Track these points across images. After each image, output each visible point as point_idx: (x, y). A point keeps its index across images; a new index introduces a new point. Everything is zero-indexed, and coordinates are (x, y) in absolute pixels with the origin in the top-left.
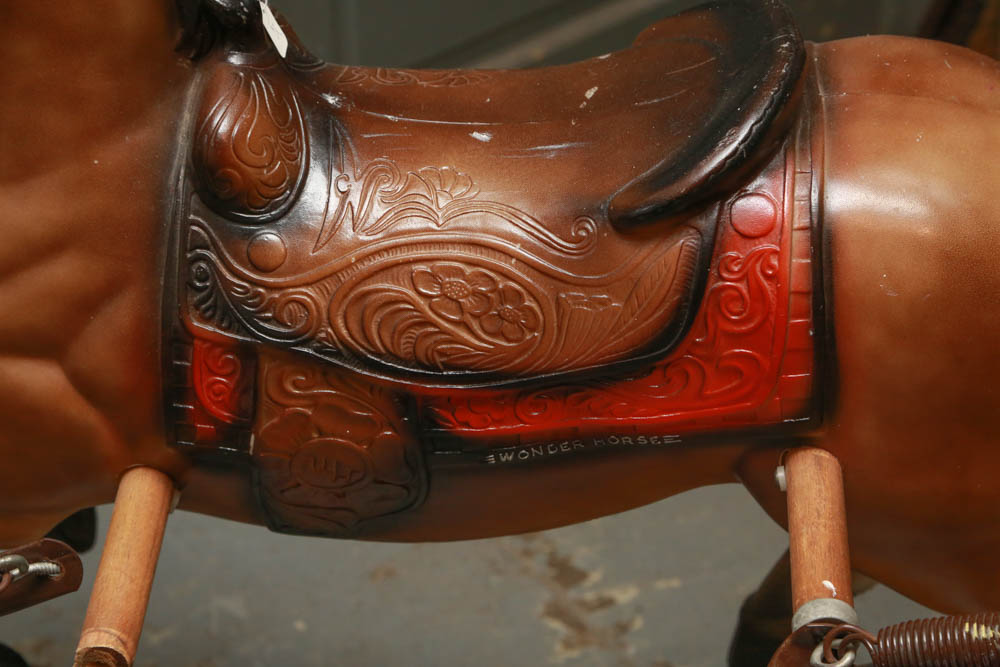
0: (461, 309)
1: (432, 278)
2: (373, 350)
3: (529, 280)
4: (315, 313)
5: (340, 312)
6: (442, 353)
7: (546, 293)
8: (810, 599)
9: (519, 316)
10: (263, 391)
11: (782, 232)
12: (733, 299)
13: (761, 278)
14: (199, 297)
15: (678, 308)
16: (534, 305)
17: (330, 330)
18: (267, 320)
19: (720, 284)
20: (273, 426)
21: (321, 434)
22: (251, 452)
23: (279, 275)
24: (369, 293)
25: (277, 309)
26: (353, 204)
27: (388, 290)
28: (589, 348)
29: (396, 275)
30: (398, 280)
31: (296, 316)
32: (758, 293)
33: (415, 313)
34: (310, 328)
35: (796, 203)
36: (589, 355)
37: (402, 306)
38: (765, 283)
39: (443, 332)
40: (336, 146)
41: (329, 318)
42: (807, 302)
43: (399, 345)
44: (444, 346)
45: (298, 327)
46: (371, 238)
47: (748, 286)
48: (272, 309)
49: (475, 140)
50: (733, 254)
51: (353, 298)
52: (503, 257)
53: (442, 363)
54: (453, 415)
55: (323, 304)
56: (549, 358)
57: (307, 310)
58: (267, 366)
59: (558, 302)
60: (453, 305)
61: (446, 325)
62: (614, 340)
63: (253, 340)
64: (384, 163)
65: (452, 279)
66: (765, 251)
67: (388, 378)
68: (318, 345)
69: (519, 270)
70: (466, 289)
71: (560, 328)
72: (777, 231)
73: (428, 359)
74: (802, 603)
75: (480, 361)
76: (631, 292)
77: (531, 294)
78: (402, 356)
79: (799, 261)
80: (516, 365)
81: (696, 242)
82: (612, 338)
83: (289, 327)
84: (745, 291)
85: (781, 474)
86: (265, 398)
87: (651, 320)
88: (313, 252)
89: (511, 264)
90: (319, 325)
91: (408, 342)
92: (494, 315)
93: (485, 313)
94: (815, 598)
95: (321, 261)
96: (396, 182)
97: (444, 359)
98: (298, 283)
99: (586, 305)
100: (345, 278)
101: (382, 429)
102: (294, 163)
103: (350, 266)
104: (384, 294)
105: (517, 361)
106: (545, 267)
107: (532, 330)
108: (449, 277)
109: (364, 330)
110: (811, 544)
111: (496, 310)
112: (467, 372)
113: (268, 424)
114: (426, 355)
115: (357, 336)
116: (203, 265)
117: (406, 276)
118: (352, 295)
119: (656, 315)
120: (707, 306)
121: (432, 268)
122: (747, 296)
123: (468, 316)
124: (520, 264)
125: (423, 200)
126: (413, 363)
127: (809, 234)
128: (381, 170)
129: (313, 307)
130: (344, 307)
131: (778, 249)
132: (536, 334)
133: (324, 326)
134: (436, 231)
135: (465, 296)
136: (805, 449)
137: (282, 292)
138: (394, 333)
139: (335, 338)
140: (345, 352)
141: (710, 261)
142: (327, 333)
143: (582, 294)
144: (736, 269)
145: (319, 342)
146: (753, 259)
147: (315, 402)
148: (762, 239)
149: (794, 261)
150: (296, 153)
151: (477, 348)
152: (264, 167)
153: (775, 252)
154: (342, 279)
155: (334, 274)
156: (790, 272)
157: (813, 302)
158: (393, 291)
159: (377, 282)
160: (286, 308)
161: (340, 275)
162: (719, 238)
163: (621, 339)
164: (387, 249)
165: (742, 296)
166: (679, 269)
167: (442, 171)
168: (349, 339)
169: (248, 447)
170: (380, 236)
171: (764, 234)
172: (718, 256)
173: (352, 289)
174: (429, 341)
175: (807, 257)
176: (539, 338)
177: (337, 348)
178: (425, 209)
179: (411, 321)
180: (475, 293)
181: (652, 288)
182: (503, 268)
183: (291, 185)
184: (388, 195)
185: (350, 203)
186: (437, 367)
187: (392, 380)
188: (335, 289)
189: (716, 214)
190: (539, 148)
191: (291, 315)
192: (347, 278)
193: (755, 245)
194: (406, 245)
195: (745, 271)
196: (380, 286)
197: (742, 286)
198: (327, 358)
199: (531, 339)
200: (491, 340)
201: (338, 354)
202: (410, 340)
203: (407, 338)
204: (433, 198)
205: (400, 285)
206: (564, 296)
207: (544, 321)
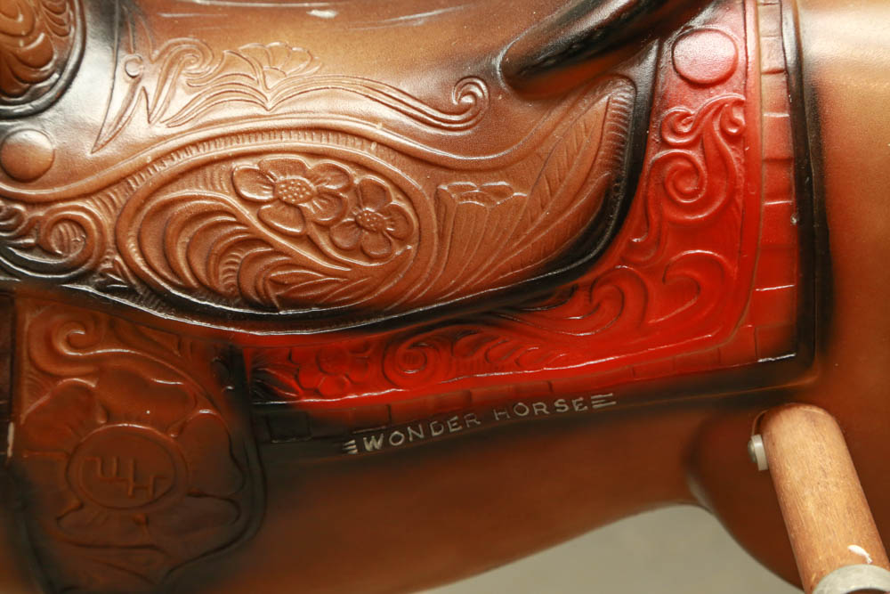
0: (302, 216)
1: (261, 175)
2: (179, 283)
3: (396, 170)
4: (96, 234)
5: (132, 233)
6: (277, 284)
7: (420, 188)
8: (833, 569)
9: (383, 222)
10: (25, 354)
11: (746, 75)
12: (685, 173)
13: (722, 140)
15: (607, 191)
16: (404, 205)
17: (118, 258)
18: (27, 249)
19: (664, 153)
20: (41, 408)
21: (109, 416)
22: (10, 453)
23: (44, 186)
24: (173, 202)
25: (42, 233)
26: (148, 90)
27: (200, 198)
28: (485, 260)
29: (209, 176)
30: (213, 184)
31: (69, 240)
32: (719, 163)
33: (238, 228)
34: (90, 257)
35: (762, 39)
36: (486, 272)
37: (219, 218)
38: (728, 148)
39: (279, 252)
40: (123, 24)
41: (116, 242)
42: (786, 175)
43: (216, 276)
44: (280, 273)
45: (71, 256)
46: (175, 130)
47: (704, 153)
48: (34, 233)
49: (315, 17)
50: (682, 109)
51: (148, 213)
52: (358, 143)
53: (278, 297)
54: (296, 378)
55: (107, 221)
56: (428, 282)
57: (85, 232)
58: (29, 319)
59: (438, 197)
60: (290, 214)
61: (283, 242)
62: (518, 247)
63: (8, 279)
64: (190, 43)
65: (289, 177)
66: (725, 102)
67: (203, 324)
68: (102, 280)
69: (382, 157)
70: (309, 189)
71: (442, 236)
72: (739, 74)
73: (258, 293)
74: (821, 575)
75: (331, 291)
76: (540, 175)
77: (399, 188)
78: (222, 290)
79: (772, 117)
80: (382, 295)
81: (627, 95)
82: (515, 244)
83: (59, 256)
84: (699, 161)
85: (757, 445)
86: (26, 366)
87: (568, 213)
88: (92, 153)
89: (369, 151)
90: (103, 252)
91: (230, 270)
92: (349, 224)
93: (336, 221)
94: (841, 566)
95: (104, 164)
96: (208, 62)
97: (281, 292)
98: (71, 194)
99: (477, 197)
100: (139, 185)
101: (196, 406)
102: (64, 39)
103: (144, 167)
104: (193, 203)
105: (383, 289)
106: (419, 151)
107: (403, 240)
108: (284, 174)
109: (167, 255)
110: (821, 506)
111: (352, 216)
112: (314, 309)
113: (33, 407)
114: (256, 288)
115: (157, 264)
117: (223, 176)
118: (148, 207)
119: (576, 206)
120: (647, 187)
121: (259, 164)
122: (703, 168)
123: (312, 225)
124: (382, 150)
125: (244, 81)
126: (238, 300)
127: (784, 79)
128: (187, 51)
129: (94, 226)
130: (137, 225)
131: (743, 98)
132: (409, 247)
133: (108, 253)
134: (265, 116)
135: (308, 199)
136: (790, 407)
137: (48, 209)
138: (208, 258)
139: (125, 269)
140: (140, 290)
141: (648, 122)
142: (114, 262)
143: (472, 184)
144: (686, 130)
145: (102, 275)
146: (710, 114)
147: (99, 367)
148: (718, 88)
149: (765, 115)
150: (66, 28)
151: (326, 273)
152: (20, 36)
153: (739, 103)
154: (134, 186)
155: (121, 180)
156: (762, 129)
157: (795, 175)
158: (206, 198)
159: (184, 188)
160: (55, 230)
161: (130, 181)
162: (660, 89)
163: (530, 245)
164: (195, 144)
165: (695, 168)
166: (606, 135)
167: (271, 48)
168: (146, 270)
169: (5, 445)
170: (187, 126)
171: (722, 81)
172: (659, 113)
173: (148, 199)
174: (259, 266)
175: (782, 109)
176: (413, 254)
177: (129, 282)
178: (248, 91)
179: (232, 239)
180: (321, 194)
181: (569, 166)
182: (360, 157)
183: (61, 67)
184: (196, 78)
185: (144, 89)
186: (272, 303)
187: (208, 325)
188: (123, 200)
189: (652, 57)
190: (402, 18)
191: (62, 239)
192: (141, 184)
193: (711, 96)
194: (223, 136)
195: (698, 132)
196: (186, 192)
197: (695, 154)
198: (116, 299)
199: (402, 254)
200: (345, 259)
201: (129, 292)
202: (232, 267)
203: (227, 264)
204: (260, 77)
205: (215, 189)
206: (445, 188)
207: (420, 228)
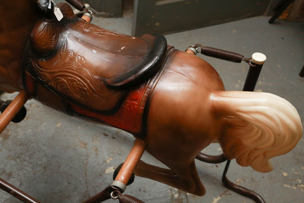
0: (75, 89)
1: (71, 81)
3: (89, 89)
7: (91, 93)
11: (139, 100)
14: (28, 67)
16: (89, 95)
19: (124, 106)
23: (43, 69)
24: (59, 79)
29: (64, 77)
33: (67, 87)
34: (47, 82)
37: (64, 84)
38: (133, 110)
41: (51, 81)
43: (63, 91)
46: (62, 68)
48: (40, 75)
50: (128, 101)
61: (72, 91)
65: (75, 83)
66: (135, 103)
68: (48, 85)
70: (77, 86)
78: (63, 94)
84: (128, 110)
88: (51, 66)
93: (80, 92)
95: (51, 69)
96: (72, 57)
98: (46, 72)
99: (98, 99)
106: (92, 88)
109: (57, 86)
116: (30, 61)
118: (56, 78)
123: (77, 91)
124: (88, 85)
127: (145, 103)
129: (48, 78)
130: (54, 80)
134: (75, 71)
137: (43, 73)
139: (51, 85)
143: (98, 96)
146: (132, 104)
149: (140, 107)
151: (77, 98)
152: (43, 46)
158: (63, 81)
159: (61, 77)
161: (54, 73)
162: (126, 97)
168: (54, 86)
172: (125, 100)
174: (69, 93)
175: (143, 107)
178: (74, 65)
182: (85, 85)
184: (69, 59)
185: (61, 58)
188: (53, 76)
191: (44, 78)
194: (68, 72)
195: (129, 106)
198: (49, 89)
204: (77, 63)
206: (94, 95)
207: (90, 98)
